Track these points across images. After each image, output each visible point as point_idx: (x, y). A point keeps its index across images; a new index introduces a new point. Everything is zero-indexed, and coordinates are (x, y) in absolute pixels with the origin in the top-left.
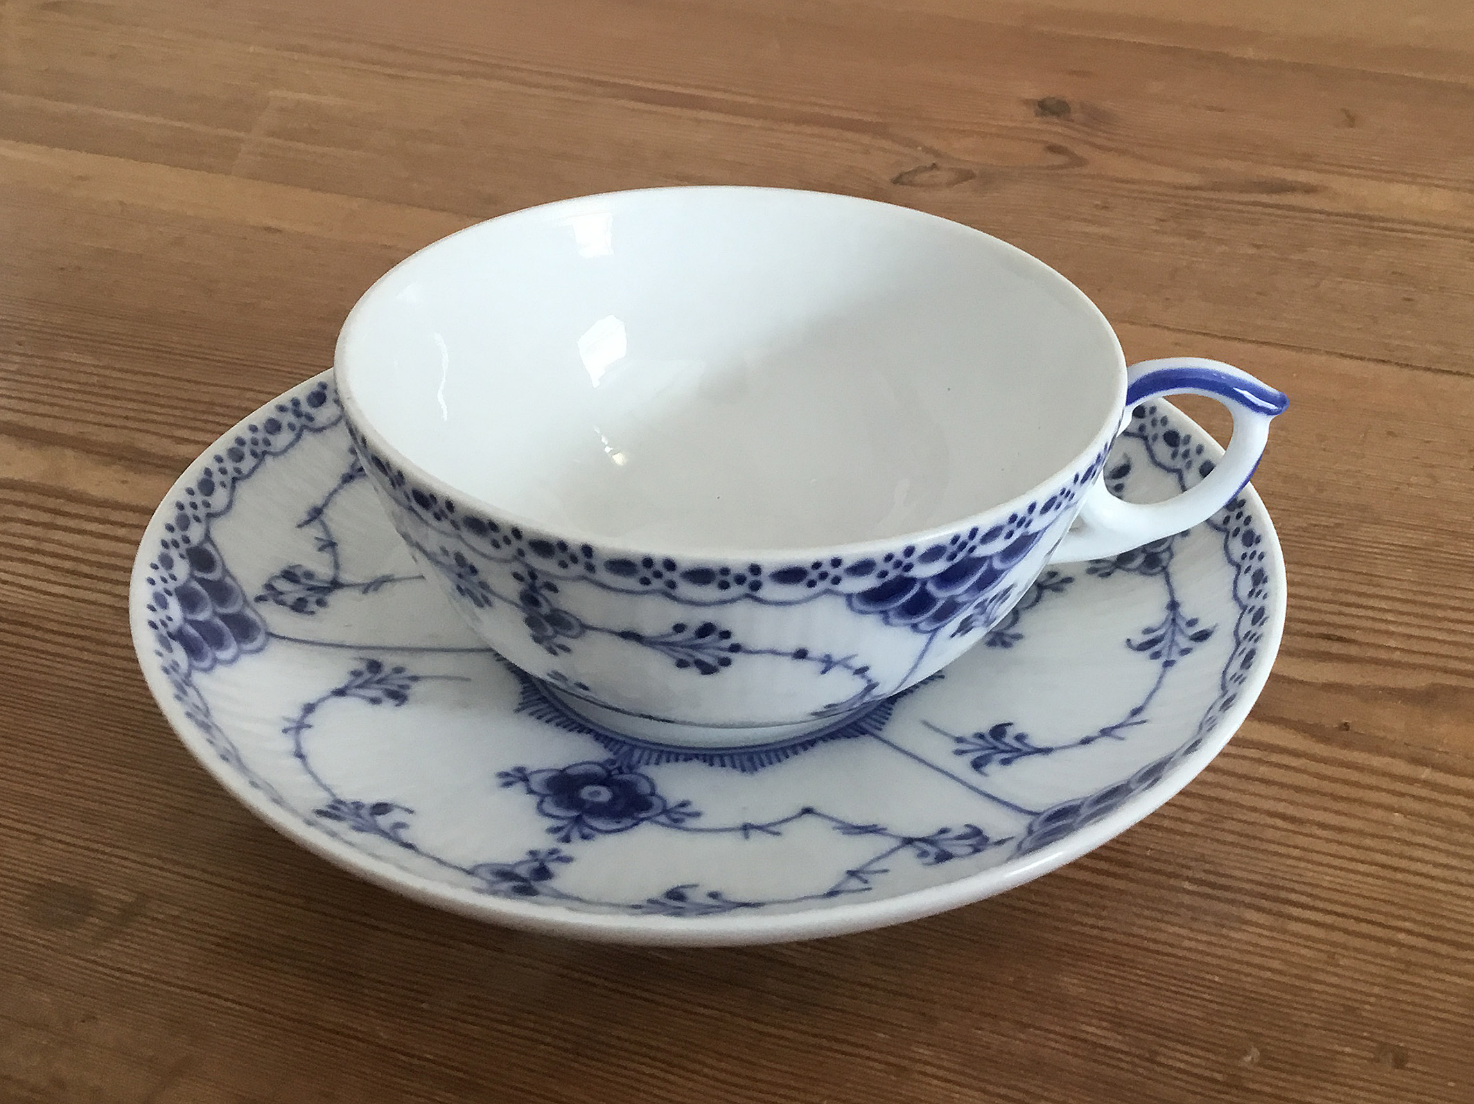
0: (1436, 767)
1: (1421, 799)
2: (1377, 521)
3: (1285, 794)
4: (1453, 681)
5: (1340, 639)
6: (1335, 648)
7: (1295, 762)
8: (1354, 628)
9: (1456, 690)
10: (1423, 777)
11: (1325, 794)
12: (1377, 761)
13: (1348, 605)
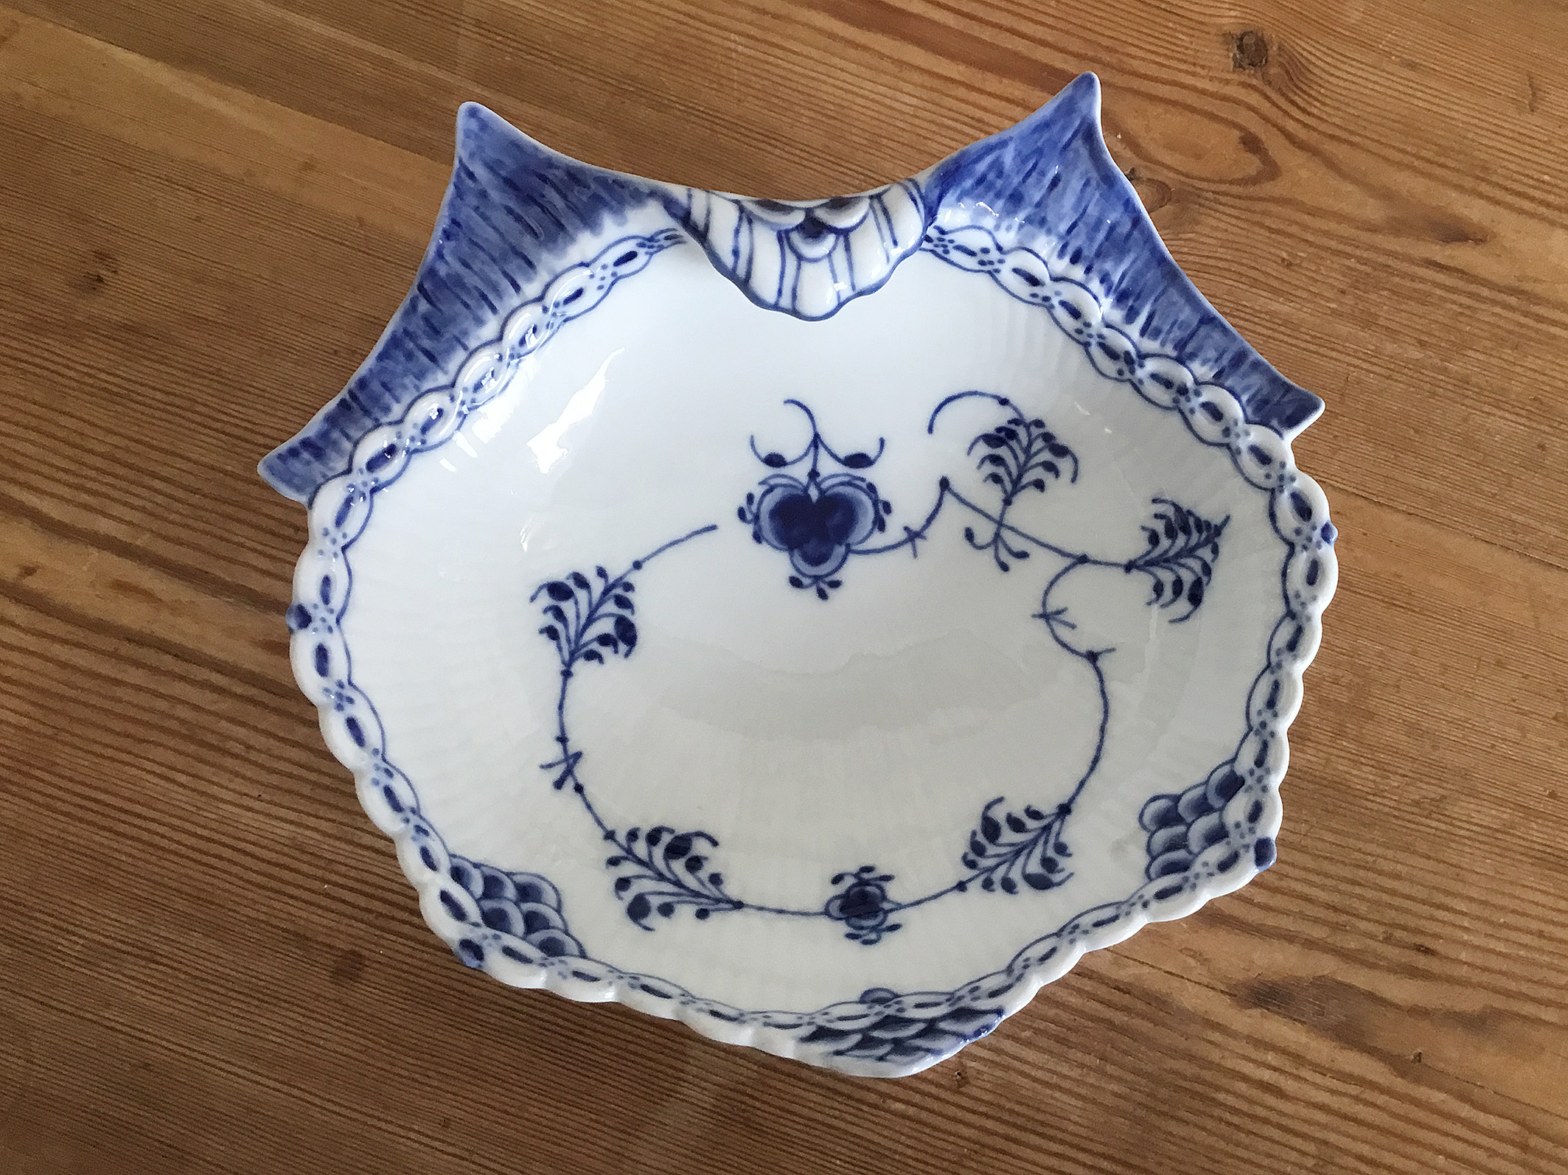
0: (1474, 1104)
1: (1458, 1138)
2: (1473, 794)
3: (1370, 1134)
4: (1499, 1003)
5: (1427, 951)
6: (1422, 961)
7: (1381, 1099)
8: (1437, 936)
9: (1500, 1014)
10: (1463, 1115)
11: (1396, 1135)
12: (1437, 1097)
13: (1439, 907)
